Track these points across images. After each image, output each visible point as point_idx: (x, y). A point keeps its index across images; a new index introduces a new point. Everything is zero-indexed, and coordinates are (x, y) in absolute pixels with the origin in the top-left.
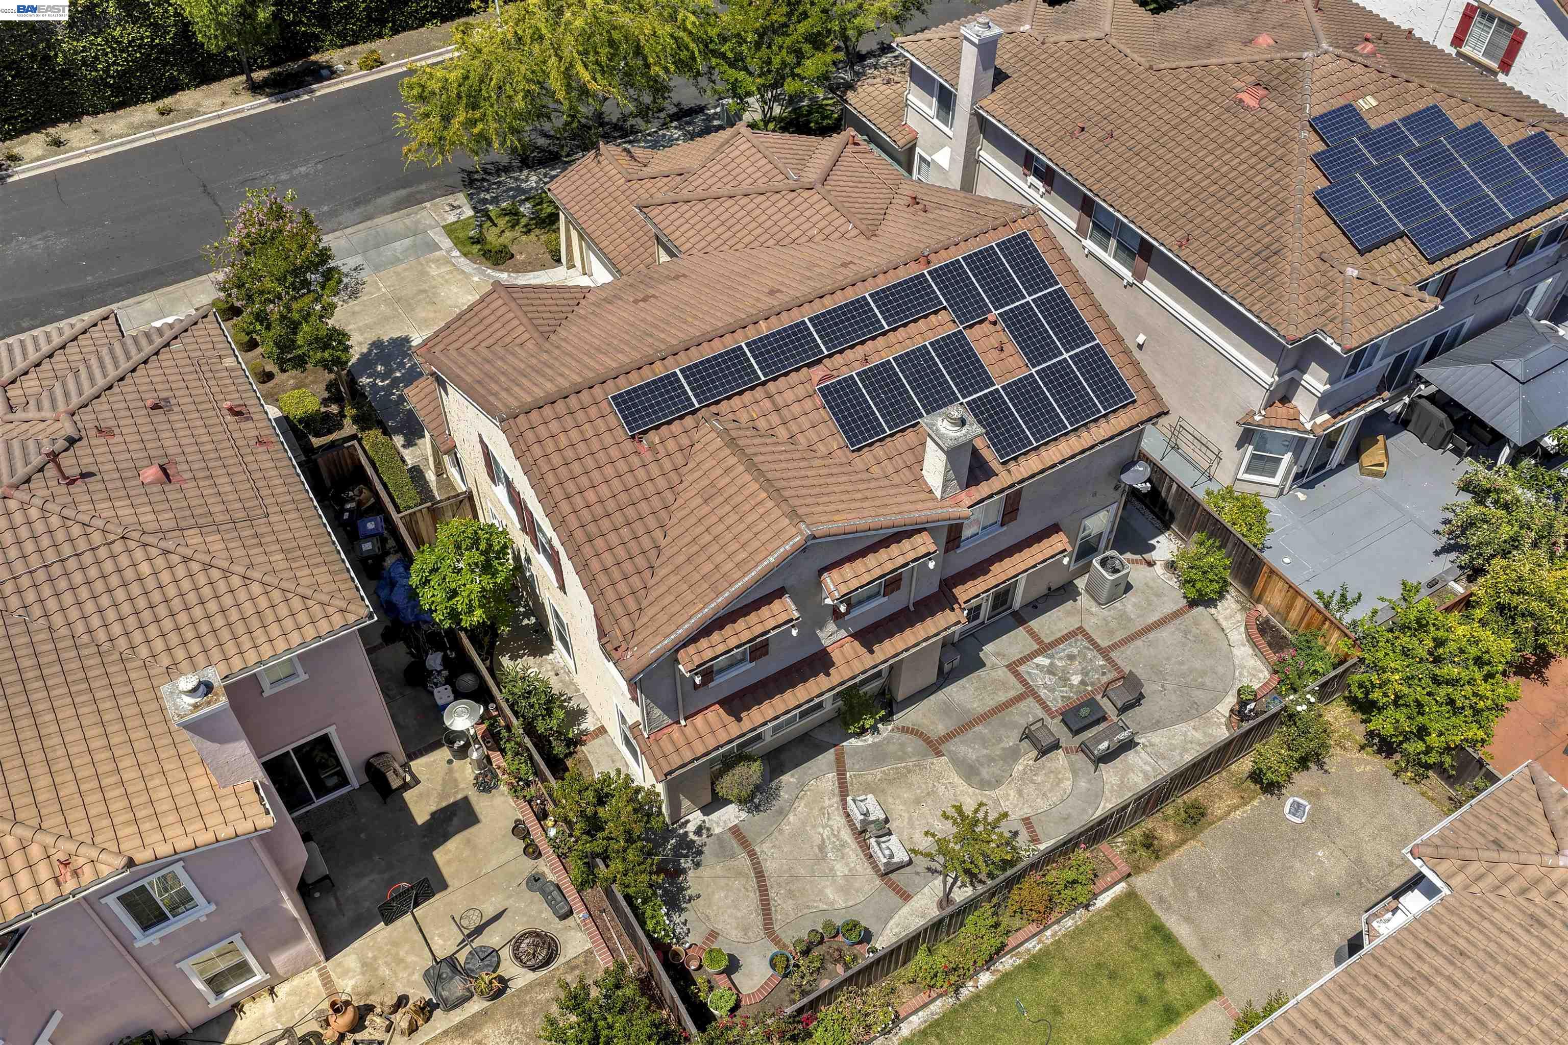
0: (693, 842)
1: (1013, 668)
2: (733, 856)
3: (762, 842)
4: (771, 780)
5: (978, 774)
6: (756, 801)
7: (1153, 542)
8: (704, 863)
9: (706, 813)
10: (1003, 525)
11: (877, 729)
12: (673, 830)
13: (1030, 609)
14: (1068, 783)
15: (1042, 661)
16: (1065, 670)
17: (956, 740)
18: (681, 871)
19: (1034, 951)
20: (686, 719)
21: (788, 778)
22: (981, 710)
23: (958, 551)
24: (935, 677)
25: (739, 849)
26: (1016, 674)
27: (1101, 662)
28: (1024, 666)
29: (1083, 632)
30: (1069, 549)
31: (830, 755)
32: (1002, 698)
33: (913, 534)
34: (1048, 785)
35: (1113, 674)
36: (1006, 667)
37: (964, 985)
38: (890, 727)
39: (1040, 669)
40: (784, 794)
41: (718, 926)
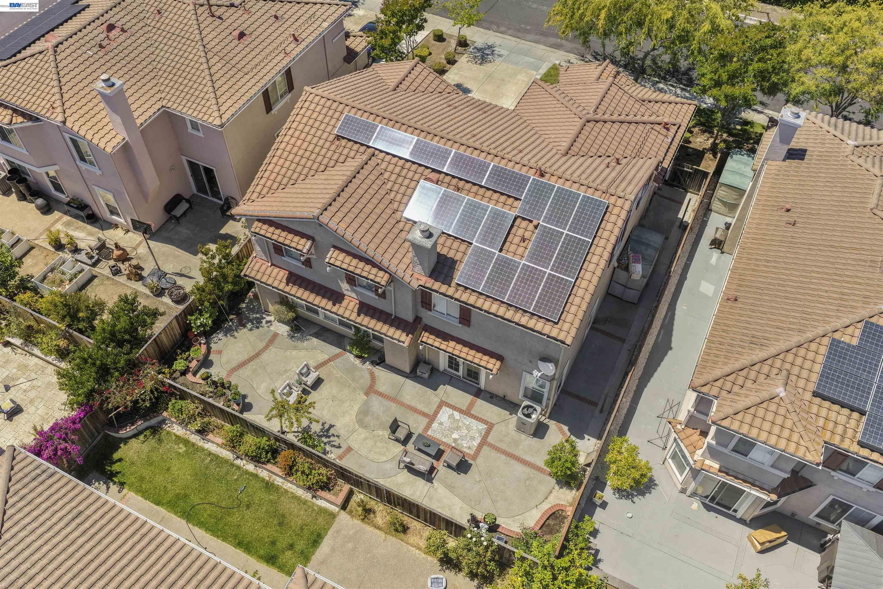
0: (262, 323)
1: (442, 404)
2: (261, 341)
3: (275, 347)
4: (310, 335)
5: (365, 416)
6: (296, 335)
7: (586, 436)
9: (278, 321)
10: (460, 323)
11: (364, 363)
12: (263, 313)
13: (489, 396)
14: (385, 459)
15: (457, 415)
16: (458, 428)
17: (380, 398)
18: (244, 326)
19: (276, 483)
20: (272, 265)
21: (315, 341)
22: (405, 401)
23: (429, 313)
24: (407, 370)
25: (267, 340)
26: (440, 407)
27: (476, 443)
28: (447, 409)
29: (490, 426)
30: (494, 371)
31: (338, 351)
32: (420, 407)
33: (380, 269)
34: (378, 450)
35: (472, 453)
36: (441, 400)
37: (242, 459)
38: (370, 367)
39: (451, 416)
40: (305, 344)
41: (224, 352)
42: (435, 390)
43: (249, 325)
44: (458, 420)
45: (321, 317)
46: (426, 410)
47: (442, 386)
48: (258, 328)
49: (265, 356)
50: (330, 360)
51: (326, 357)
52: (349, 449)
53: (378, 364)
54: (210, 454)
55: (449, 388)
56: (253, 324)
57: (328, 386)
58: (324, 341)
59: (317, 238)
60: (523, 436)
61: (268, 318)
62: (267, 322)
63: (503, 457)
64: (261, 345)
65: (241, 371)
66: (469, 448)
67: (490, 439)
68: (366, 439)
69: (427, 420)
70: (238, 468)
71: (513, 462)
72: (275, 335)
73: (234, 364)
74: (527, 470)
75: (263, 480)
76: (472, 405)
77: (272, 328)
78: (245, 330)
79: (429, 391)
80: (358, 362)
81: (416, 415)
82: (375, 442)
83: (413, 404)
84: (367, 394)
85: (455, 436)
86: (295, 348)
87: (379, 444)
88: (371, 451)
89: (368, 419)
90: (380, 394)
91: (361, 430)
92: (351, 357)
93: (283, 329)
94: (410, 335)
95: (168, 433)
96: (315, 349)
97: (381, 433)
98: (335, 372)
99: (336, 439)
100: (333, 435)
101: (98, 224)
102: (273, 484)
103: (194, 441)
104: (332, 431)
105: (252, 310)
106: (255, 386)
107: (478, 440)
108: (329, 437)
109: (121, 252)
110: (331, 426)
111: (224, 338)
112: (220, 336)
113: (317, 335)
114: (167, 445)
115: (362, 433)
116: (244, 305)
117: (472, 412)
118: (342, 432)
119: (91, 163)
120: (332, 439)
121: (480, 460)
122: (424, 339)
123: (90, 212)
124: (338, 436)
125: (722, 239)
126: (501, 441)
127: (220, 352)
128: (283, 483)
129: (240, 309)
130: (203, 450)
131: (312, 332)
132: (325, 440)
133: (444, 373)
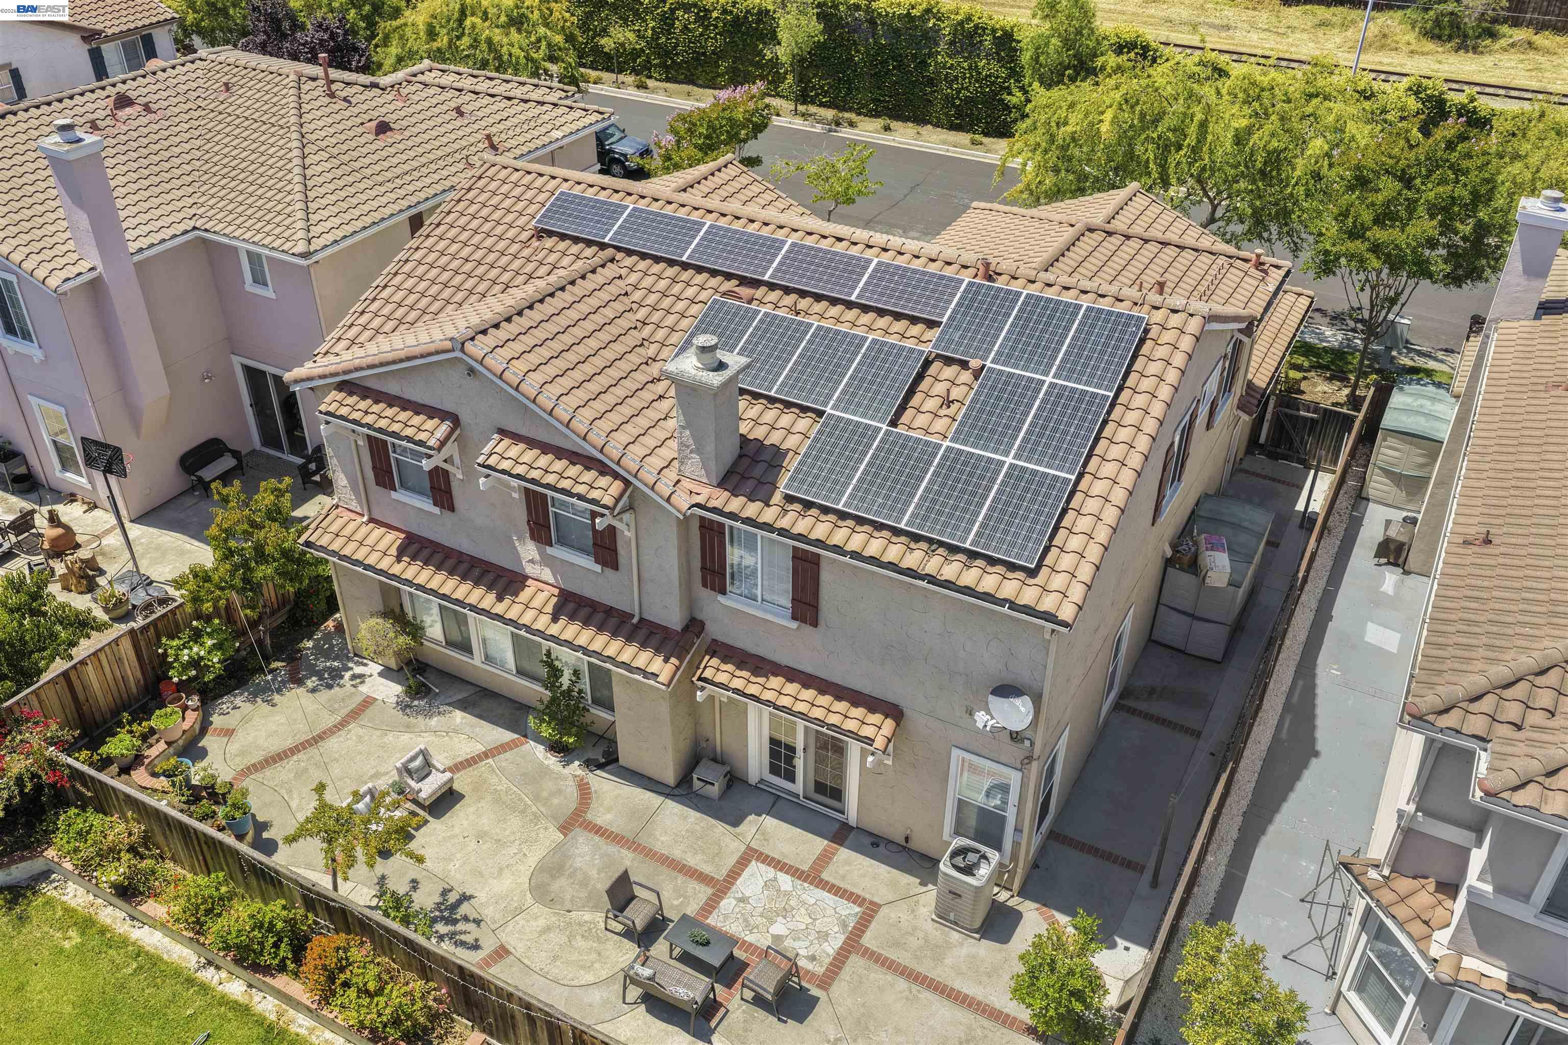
0: (342, 677)
1: (749, 856)
2: (333, 712)
3: (362, 726)
4: (449, 704)
5: (553, 877)
6: (416, 703)
7: (1119, 941)
8: (317, 695)
9: (380, 674)
10: (794, 618)
11: (568, 763)
12: (349, 659)
13: (867, 841)
14: (590, 978)
15: (785, 881)
16: (785, 912)
17: (597, 838)
18: (300, 682)
19: (293, 1029)
20: (371, 520)
21: (458, 716)
22: (658, 847)
23: (720, 598)
24: (669, 776)
25: (344, 712)
26: (743, 862)
27: (832, 947)
28: (762, 867)
29: (870, 910)
30: (879, 743)
31: (508, 736)
32: (693, 861)
33: (604, 470)
34: (575, 956)
35: (819, 970)
36: (749, 847)
37: (218, 968)
38: (579, 772)
39: (769, 884)
40: (434, 721)
41: (240, 735)
42: (736, 823)
43: (311, 683)
44: (787, 894)
45: (477, 660)
46: (707, 869)
47: (752, 817)
48: (330, 687)
49: (333, 743)
50: (486, 755)
51: (480, 748)
52: (502, 952)
53: (600, 766)
54: (139, 952)
55: (770, 822)
56: (321, 678)
57: (471, 810)
58: (480, 717)
59: (464, 418)
60: (955, 936)
61: (358, 670)
62: (354, 677)
63: (902, 984)
64: (329, 720)
65: (268, 772)
66: (813, 958)
67: (868, 940)
68: (547, 929)
69: (710, 891)
70: (204, 988)
71: (927, 995)
72: (368, 702)
73: (256, 757)
74: (964, 1016)
75: (260, 1021)
76: (824, 859)
77: (363, 689)
78: (301, 691)
79: (720, 828)
80: (552, 761)
81: (681, 879)
82: (571, 938)
83: (677, 853)
84: (565, 829)
85: (779, 928)
86: (408, 728)
87: (580, 943)
88: (555, 958)
89: (560, 885)
90: (598, 830)
91: (537, 909)
92: (539, 751)
93: (390, 691)
94: (673, 660)
95: (49, 903)
96: (456, 731)
97: (587, 916)
98: (495, 780)
99: (471, 927)
100: (466, 919)
101: (34, 496)
102: (283, 1033)
103: (108, 921)
104: (464, 909)
105: (327, 655)
106: (294, 805)
107: (837, 941)
108: (455, 922)
109: (60, 531)
110: (465, 898)
111: (247, 707)
112: (238, 701)
113: (464, 705)
114: (34, 931)
115: (542, 916)
116: (310, 644)
117: (825, 876)
118: (489, 913)
119: (26, 336)
120: (460, 926)
121: (839, 988)
122: (708, 674)
123: (22, 470)
124: (477, 922)
125: (1402, 539)
126: (897, 944)
127: (229, 733)
128: (312, 1031)
129: (300, 651)
130: (124, 942)
131: (455, 699)
132: (442, 928)
133: (759, 788)
